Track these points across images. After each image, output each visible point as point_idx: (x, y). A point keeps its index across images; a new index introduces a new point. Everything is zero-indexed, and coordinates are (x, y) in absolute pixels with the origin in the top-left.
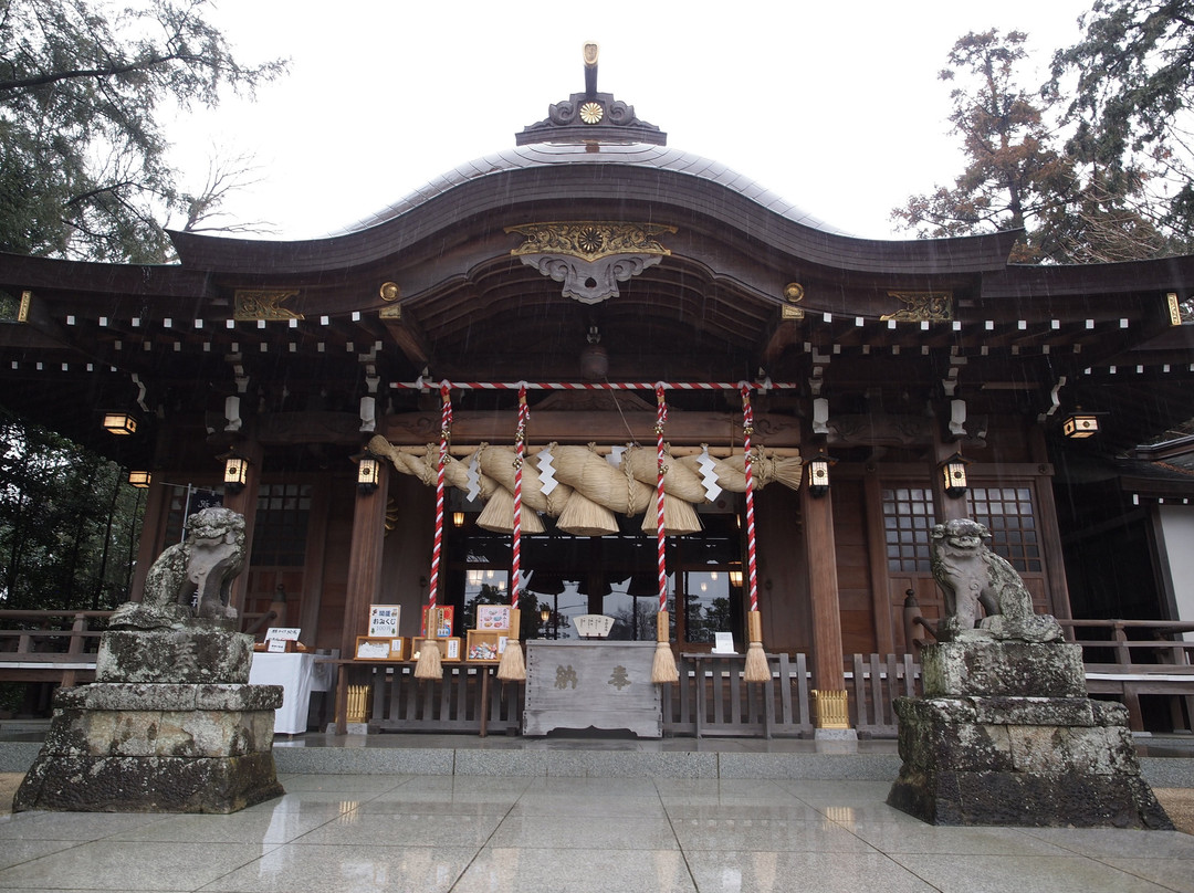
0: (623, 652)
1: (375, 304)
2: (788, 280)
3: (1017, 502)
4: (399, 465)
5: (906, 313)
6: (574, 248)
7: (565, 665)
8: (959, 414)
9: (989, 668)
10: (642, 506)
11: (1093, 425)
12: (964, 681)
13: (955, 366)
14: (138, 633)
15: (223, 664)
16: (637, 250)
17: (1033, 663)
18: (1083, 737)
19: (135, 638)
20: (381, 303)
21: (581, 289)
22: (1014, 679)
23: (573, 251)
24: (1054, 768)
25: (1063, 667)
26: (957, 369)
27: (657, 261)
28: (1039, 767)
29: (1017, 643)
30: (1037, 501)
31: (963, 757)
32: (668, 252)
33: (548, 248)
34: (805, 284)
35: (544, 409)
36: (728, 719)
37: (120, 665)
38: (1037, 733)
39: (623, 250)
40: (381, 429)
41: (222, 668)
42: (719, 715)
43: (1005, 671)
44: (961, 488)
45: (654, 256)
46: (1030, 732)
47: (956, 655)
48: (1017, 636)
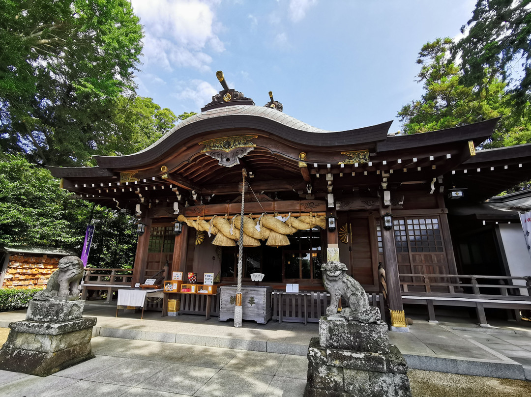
0: (253, 292)
1: (159, 174)
2: (301, 151)
3: (432, 224)
4: (189, 224)
5: (349, 160)
6: (221, 147)
7: (233, 296)
8: (387, 196)
9: (340, 335)
10: (267, 237)
11: (460, 194)
12: (327, 341)
13: (385, 177)
14: (38, 302)
15: (61, 315)
16: (243, 146)
17: (362, 334)
18: (381, 378)
19: (38, 304)
20: (162, 173)
21: (224, 162)
22: (351, 341)
23: (221, 149)
24: (364, 393)
25: (377, 337)
26: (386, 179)
27: (252, 149)
28: (357, 392)
29: (354, 323)
30: (440, 223)
31: (320, 382)
32: (255, 146)
33: (213, 149)
34: (306, 152)
35: (235, 202)
36: (297, 316)
37: (32, 314)
38: (357, 374)
39: (238, 146)
40: (181, 213)
41: (61, 317)
42: (294, 314)
43: (348, 337)
44: (389, 226)
45: (250, 147)
46: (353, 373)
47: (325, 328)
48: (356, 319)
